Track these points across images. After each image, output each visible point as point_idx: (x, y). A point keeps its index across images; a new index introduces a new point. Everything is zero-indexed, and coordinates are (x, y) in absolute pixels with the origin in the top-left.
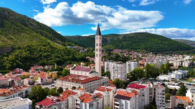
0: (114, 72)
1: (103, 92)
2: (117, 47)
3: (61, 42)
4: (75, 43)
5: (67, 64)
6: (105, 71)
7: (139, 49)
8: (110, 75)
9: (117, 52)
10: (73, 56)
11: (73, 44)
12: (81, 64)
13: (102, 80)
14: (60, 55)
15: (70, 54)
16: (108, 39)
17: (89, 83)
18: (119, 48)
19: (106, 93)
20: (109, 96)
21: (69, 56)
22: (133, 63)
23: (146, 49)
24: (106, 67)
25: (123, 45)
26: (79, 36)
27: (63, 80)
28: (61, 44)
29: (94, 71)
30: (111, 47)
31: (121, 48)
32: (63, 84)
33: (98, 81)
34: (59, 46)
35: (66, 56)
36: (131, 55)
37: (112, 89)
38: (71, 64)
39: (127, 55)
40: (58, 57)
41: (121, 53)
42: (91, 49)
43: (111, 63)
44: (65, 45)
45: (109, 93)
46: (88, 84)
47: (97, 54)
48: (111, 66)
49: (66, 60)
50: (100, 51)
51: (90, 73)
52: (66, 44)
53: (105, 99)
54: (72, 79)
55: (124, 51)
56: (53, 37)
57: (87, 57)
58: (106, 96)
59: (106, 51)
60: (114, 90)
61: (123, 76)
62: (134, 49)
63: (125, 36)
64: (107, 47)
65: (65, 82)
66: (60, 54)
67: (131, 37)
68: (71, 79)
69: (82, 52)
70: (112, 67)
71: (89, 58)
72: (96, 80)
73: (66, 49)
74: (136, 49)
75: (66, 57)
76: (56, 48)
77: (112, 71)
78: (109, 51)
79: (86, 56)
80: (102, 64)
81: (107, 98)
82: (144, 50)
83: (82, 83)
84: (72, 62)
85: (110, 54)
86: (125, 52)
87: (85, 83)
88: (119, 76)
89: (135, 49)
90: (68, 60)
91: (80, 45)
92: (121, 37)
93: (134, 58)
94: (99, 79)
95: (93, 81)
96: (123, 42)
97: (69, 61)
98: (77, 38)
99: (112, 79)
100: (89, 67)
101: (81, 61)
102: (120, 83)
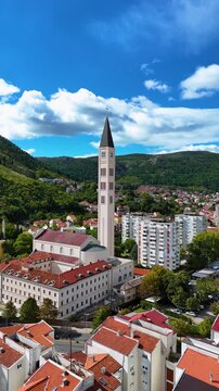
0: (147, 244)
1: (122, 355)
2: (147, 181)
3: (25, 169)
4: (59, 173)
5: (36, 220)
6: (124, 239)
7: (192, 185)
8: (136, 252)
9: (145, 190)
10: (51, 201)
11: (53, 174)
12: (69, 218)
13: (115, 270)
14: (20, 199)
15: (42, 194)
16: (128, 164)
17: (79, 283)
18: (151, 184)
19: (136, 358)
20: (146, 370)
21: (41, 199)
22: (191, 218)
23: (206, 185)
24: (125, 229)
25: (158, 177)
26: (68, 158)
27: (4, 272)
28: (25, 174)
29: (95, 242)
30: (132, 180)
31: (155, 184)
32: (5, 283)
33: (104, 274)
34: (19, 177)
35: (35, 199)
36: (176, 197)
37: (156, 340)
38: (44, 218)
39: (169, 199)
40: (15, 203)
41: (156, 193)
42: (92, 185)
43: (137, 218)
44: (34, 177)
45: (146, 357)
46: (74, 286)
47: (103, 197)
48: (140, 227)
49: (32, 210)
50: (111, 188)
51: (84, 250)
52: (38, 172)
53: (129, 383)
54: (31, 270)
55: (161, 190)
56: (8, 158)
57: (82, 203)
58: (135, 370)
59: (124, 188)
60: (165, 343)
61: (172, 254)
62: (181, 185)
63: (162, 158)
64: (126, 180)
65: (10, 279)
66: (20, 195)
67: (175, 161)
68: (27, 269)
69: (71, 191)
70: (143, 230)
71: (87, 204)
72: (99, 271)
73: (36, 184)
74: (186, 185)
75: (33, 203)
76: (12, 183)
77: (142, 242)
78: (131, 190)
79: (80, 201)
80: (116, 219)
81: (139, 379)
82: (202, 188)
83: (56, 286)
84: (47, 215)
85: (132, 195)
86: (163, 192)
87: (68, 284)
88: (161, 254)
89: (184, 186)
90: (38, 209)
91: (68, 177)
92: (155, 161)
93: (185, 205)
94: (107, 269)
95: (91, 274)
96: (159, 171)
97: (40, 213)
98: (64, 162)
99: (142, 261)
100: (83, 228)
101: (69, 213)
102: (167, 281)
